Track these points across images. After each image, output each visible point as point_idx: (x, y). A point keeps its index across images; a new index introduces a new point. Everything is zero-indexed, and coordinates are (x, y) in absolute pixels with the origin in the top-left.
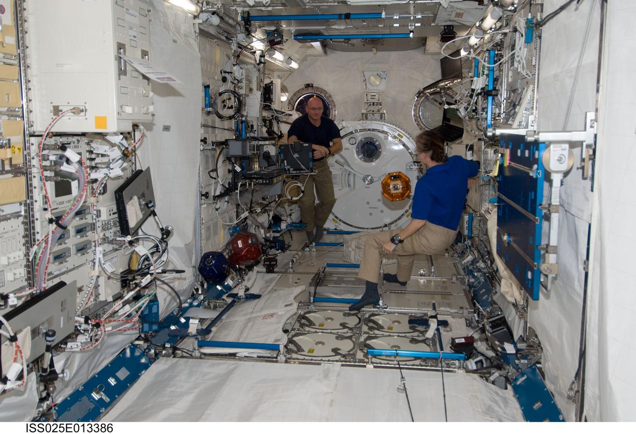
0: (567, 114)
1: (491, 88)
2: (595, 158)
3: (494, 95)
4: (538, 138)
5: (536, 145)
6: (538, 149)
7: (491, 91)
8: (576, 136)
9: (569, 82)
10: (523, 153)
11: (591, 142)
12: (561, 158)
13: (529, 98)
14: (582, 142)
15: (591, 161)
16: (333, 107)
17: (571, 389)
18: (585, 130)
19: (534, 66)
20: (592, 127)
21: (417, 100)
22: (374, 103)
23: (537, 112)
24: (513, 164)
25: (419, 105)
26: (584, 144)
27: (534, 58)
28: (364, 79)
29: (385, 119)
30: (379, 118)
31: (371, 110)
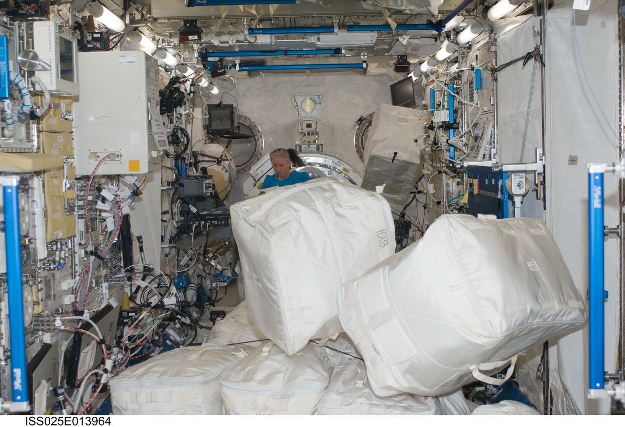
0: (522, 149)
1: (451, 121)
2: (545, 183)
3: (456, 128)
4: (502, 169)
5: (500, 175)
6: (502, 178)
7: (452, 124)
8: (530, 167)
9: (522, 122)
10: (490, 182)
11: (541, 171)
12: (520, 184)
13: (490, 133)
14: (535, 171)
15: (542, 186)
16: (260, 138)
17: (539, 370)
18: (536, 162)
19: (493, 105)
20: (541, 160)
21: (358, 128)
22: (308, 133)
23: (498, 146)
24: (482, 192)
25: (361, 134)
26: (536, 172)
27: (492, 98)
28: (296, 105)
29: (322, 151)
30: (315, 150)
31: (305, 141)
